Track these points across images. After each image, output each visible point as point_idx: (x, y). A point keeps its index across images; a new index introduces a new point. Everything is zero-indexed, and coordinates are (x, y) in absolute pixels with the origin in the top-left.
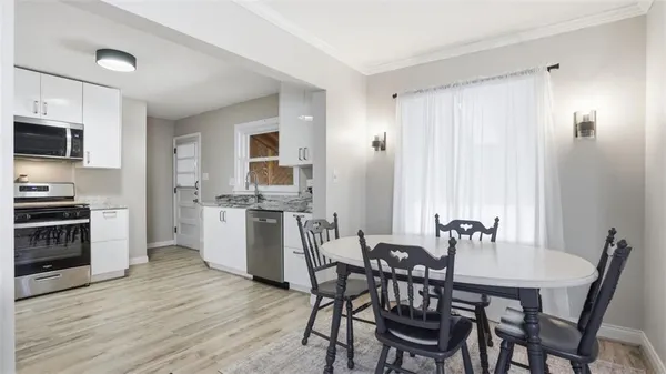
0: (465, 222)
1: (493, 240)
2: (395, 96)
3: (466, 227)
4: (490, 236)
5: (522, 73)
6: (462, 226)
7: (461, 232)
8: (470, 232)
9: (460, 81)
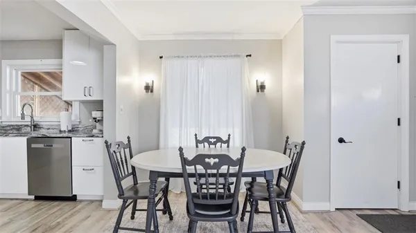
0: (211, 138)
1: (228, 147)
2: (161, 57)
3: (213, 140)
4: (226, 144)
5: (235, 56)
6: (210, 140)
7: (210, 143)
8: (215, 144)
9: (202, 55)
